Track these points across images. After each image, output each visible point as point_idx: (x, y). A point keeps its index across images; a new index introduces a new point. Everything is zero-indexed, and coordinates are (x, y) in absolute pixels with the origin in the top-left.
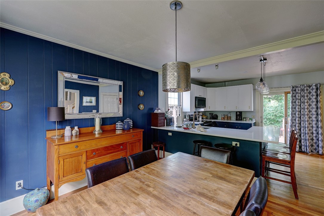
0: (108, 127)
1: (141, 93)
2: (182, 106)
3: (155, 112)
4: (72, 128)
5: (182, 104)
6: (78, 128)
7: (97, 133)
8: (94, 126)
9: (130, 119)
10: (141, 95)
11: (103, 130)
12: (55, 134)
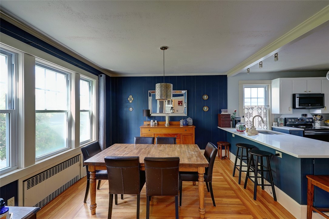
0: (174, 123)
1: (206, 97)
2: (270, 107)
3: (222, 113)
4: (154, 121)
5: (270, 105)
6: (157, 121)
7: (166, 125)
8: (165, 121)
9: (191, 118)
10: (205, 98)
11: (170, 124)
12: (146, 123)
